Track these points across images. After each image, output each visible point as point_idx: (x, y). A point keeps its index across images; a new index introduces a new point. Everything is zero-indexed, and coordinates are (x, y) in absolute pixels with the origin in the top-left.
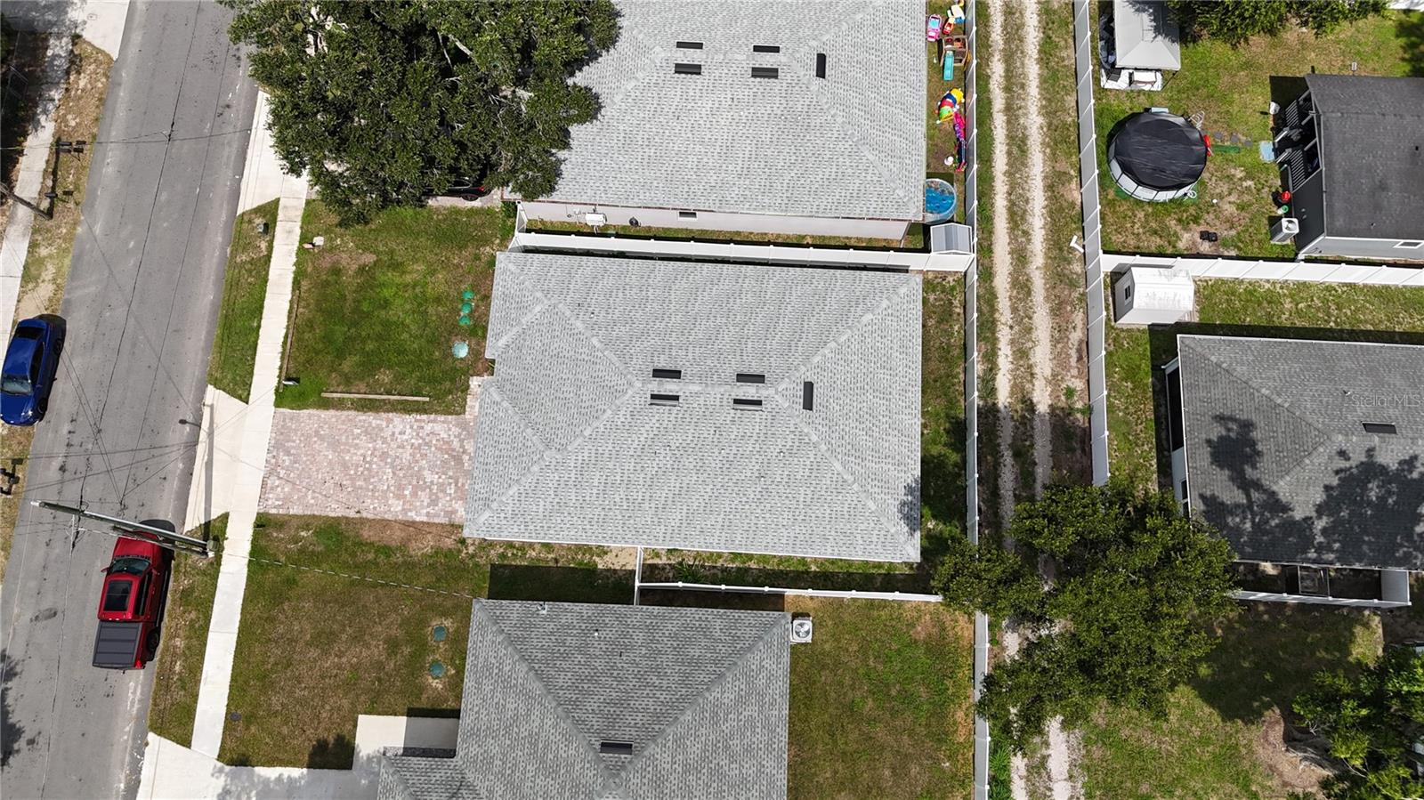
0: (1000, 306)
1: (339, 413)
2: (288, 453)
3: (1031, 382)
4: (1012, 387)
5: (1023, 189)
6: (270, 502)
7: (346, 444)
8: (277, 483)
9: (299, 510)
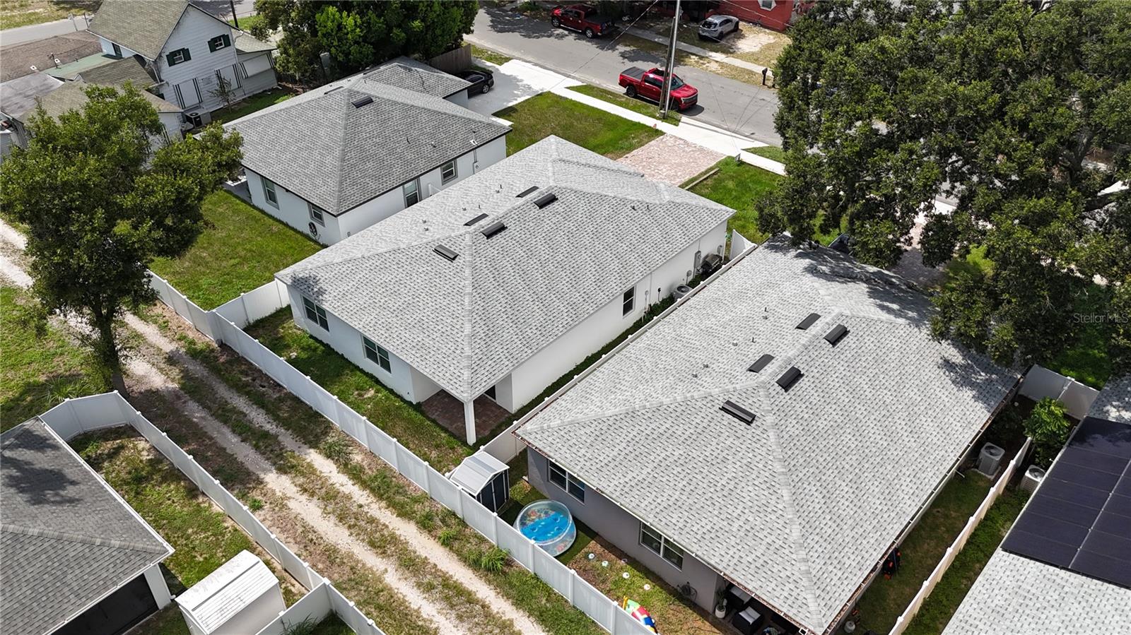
0: (388, 513)
1: (700, 172)
2: (693, 151)
4: (315, 470)
6: (669, 138)
8: (678, 143)
9: (653, 142)
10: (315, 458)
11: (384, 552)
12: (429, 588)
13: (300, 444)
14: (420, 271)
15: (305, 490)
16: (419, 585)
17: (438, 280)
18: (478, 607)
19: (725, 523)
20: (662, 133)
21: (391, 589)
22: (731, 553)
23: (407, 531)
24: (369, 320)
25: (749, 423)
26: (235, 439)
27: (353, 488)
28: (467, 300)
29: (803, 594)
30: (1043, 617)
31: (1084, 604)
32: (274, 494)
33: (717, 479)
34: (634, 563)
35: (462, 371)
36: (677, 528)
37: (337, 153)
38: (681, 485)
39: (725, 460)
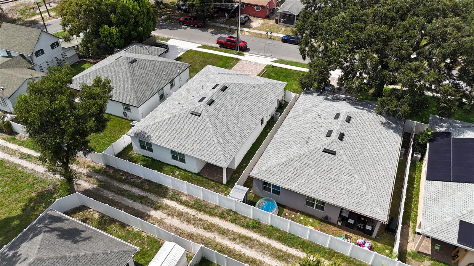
1: (260, 72)
2: (254, 64)
3: (166, 213)
4: (169, 206)
6: (243, 61)
7: (251, 71)
8: (248, 62)
9: (238, 63)
10: (166, 201)
11: (211, 231)
12: (234, 240)
13: (158, 198)
14: (188, 122)
15: (169, 215)
16: (230, 239)
17: (196, 125)
18: (255, 242)
19: (340, 191)
20: (240, 60)
21: (220, 243)
22: (345, 200)
23: (216, 220)
24: (174, 144)
25: (335, 155)
26: (131, 202)
27: (187, 209)
28: (211, 130)
29: (375, 209)
30: (451, 198)
31: (461, 191)
32: (157, 219)
33: (331, 176)
34: (303, 213)
35: (220, 157)
36: (323, 196)
37: (130, 82)
38: (319, 181)
39: (331, 169)
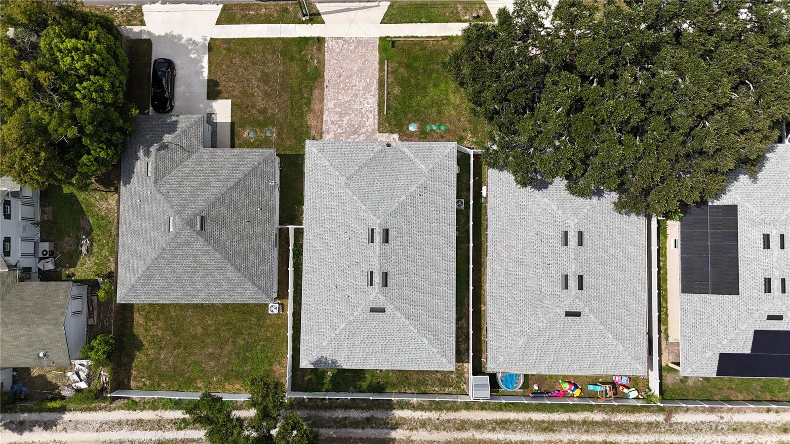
0: (450, 413)
1: (377, 70)
2: (355, 48)
3: (408, 429)
4: (404, 418)
5: (521, 429)
6: (330, 42)
7: (361, 76)
8: (340, 45)
9: (327, 56)
10: (399, 413)
11: (466, 429)
13: (385, 412)
15: (412, 429)
16: (490, 431)
17: (387, 326)
18: (515, 423)
19: (594, 358)
20: (323, 40)
21: (482, 440)
22: (602, 367)
23: (464, 415)
25: (580, 316)
26: (360, 431)
27: (426, 414)
28: (411, 328)
29: (635, 366)
32: (403, 440)
39: (579, 336)
